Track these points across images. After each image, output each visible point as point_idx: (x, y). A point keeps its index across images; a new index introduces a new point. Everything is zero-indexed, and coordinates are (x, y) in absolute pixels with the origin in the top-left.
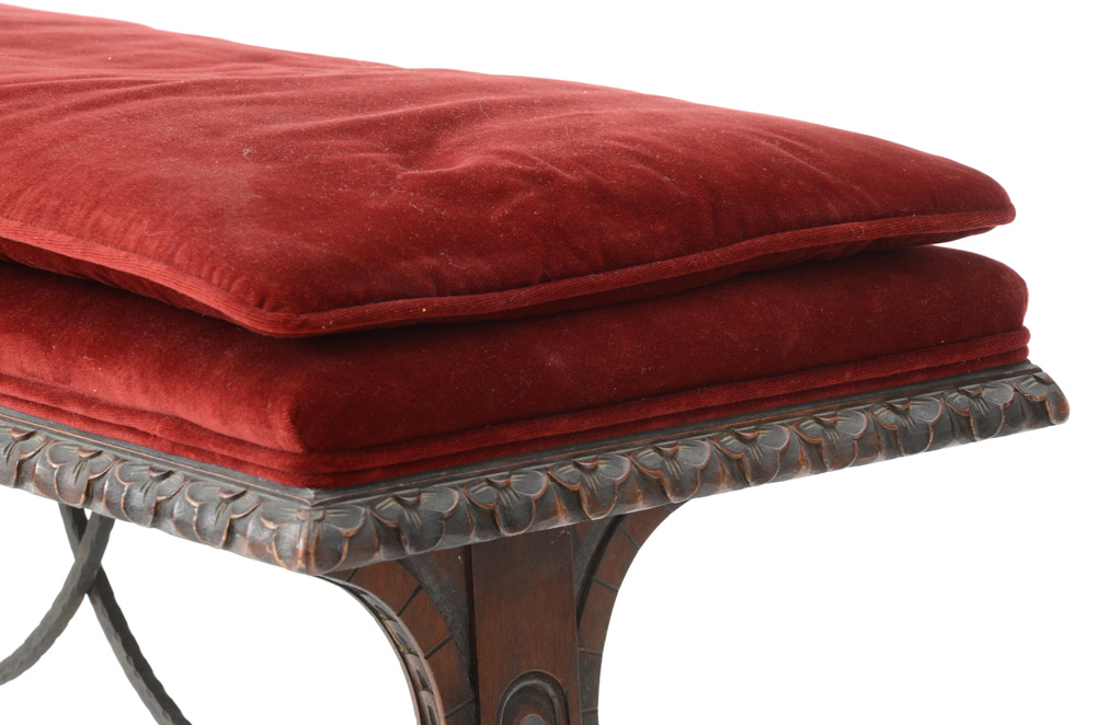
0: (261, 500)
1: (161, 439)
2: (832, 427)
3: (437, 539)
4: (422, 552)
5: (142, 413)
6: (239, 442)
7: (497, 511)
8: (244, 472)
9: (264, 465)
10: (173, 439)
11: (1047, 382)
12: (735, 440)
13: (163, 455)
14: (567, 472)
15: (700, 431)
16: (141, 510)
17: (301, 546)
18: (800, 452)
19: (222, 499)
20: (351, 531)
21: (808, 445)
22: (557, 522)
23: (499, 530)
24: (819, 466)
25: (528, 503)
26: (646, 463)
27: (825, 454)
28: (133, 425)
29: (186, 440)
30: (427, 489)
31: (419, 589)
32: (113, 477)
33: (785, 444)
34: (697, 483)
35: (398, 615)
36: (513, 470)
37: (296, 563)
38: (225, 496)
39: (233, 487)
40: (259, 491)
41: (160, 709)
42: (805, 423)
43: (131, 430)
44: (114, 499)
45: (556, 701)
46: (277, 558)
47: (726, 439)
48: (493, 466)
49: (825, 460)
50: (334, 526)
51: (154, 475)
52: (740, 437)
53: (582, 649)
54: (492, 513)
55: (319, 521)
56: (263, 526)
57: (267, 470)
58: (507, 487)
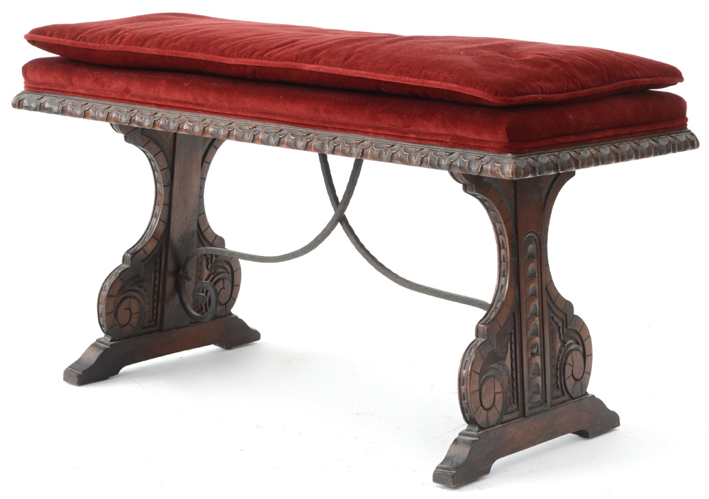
1: (448, 143)
2: (639, 145)
6: (483, 141)
8: (484, 150)
10: (454, 142)
11: (693, 134)
13: (450, 148)
16: (444, 166)
17: (510, 170)
20: (524, 167)
29: (459, 142)
30: (540, 156)
32: (430, 156)
33: (628, 150)
36: (560, 152)
37: (509, 176)
38: (477, 158)
39: (480, 155)
40: (491, 156)
42: (632, 143)
43: (437, 141)
45: (537, 241)
46: (501, 175)
47: (612, 146)
50: (519, 164)
51: (447, 154)
52: (616, 146)
55: (516, 163)
56: (495, 165)
57: (492, 149)
58: (559, 157)
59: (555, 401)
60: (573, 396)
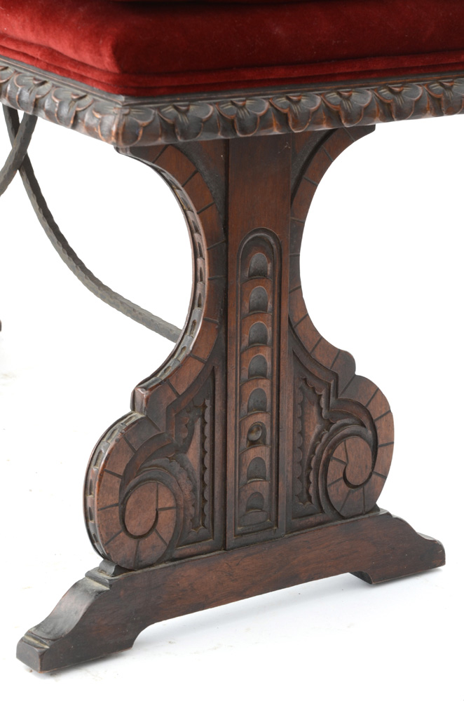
0: (94, 101)
1: (41, 61)
2: (450, 88)
3: (197, 134)
4: (188, 141)
5: (30, 44)
6: (84, 65)
7: (236, 121)
8: (86, 84)
9: (97, 79)
10: (47, 61)
12: (388, 92)
13: (42, 71)
14: (281, 102)
15: (367, 84)
16: (27, 103)
17: (114, 129)
18: (427, 102)
19: (73, 99)
20: (145, 123)
21: (433, 98)
22: (272, 131)
23: (236, 132)
24: (438, 112)
25: (255, 118)
26: (331, 101)
27: (443, 104)
28: (25, 51)
29: (55, 63)
30: (194, 103)
31: (196, 172)
32: (13, 82)
33: (418, 97)
34: (361, 116)
35: (183, 186)
36: (248, 97)
37: (111, 139)
38: (75, 97)
39: (79, 92)
40: (94, 95)
41: (56, 240)
42: (433, 85)
43: (25, 55)
44: (12, 96)
45: (275, 247)
46: (100, 135)
47: (382, 91)
48: (236, 94)
49: (443, 109)
50: (135, 119)
51: (36, 82)
52: (391, 91)
53: (293, 218)
54: (232, 122)
55: (126, 115)
56: (93, 116)
57: (98, 82)
58: (243, 107)
59: (298, 523)
60: (343, 513)
